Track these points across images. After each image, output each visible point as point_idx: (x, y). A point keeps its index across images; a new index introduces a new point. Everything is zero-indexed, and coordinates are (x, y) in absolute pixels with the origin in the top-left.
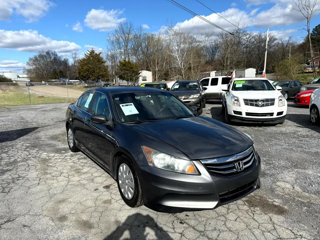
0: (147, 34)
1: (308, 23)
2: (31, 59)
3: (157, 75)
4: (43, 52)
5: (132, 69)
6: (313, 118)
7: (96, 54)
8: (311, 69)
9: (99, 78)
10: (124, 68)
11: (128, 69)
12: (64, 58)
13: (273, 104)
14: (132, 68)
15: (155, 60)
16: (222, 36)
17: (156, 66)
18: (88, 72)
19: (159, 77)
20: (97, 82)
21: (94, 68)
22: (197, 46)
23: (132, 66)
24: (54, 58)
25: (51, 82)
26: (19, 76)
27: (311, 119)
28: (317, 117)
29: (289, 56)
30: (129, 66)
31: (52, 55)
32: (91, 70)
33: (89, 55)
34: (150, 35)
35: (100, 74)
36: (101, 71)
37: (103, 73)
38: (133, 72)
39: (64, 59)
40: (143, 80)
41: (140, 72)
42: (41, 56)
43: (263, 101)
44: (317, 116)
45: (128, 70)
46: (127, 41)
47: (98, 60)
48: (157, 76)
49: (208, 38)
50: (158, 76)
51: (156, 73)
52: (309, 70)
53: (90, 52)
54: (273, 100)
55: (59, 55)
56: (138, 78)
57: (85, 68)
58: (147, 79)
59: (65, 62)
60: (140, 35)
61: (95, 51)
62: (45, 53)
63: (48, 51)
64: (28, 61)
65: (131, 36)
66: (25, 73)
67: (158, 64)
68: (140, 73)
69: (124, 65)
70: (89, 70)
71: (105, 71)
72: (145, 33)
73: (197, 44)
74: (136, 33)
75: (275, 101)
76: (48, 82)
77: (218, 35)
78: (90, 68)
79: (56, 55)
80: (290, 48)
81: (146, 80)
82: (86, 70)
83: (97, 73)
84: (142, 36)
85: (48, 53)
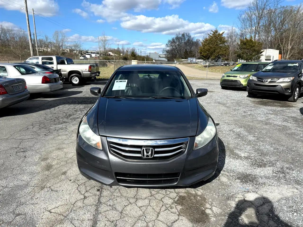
2: (170, 41)
3: (288, 53)
4: (179, 34)
5: (253, 47)
7: (219, 34)
9: (219, 58)
10: (244, 46)
11: (249, 47)
12: (196, 38)
15: (289, 37)
17: (289, 44)
18: (209, 52)
19: (292, 56)
20: (217, 61)
21: (215, 48)
23: (254, 44)
24: (188, 39)
25: (182, 61)
26: (160, 56)
30: (251, 44)
31: (186, 37)
32: (211, 50)
33: (212, 35)
35: (220, 53)
36: (221, 51)
37: (223, 52)
38: (254, 50)
39: (197, 40)
40: (266, 60)
41: (262, 51)
42: (177, 38)
45: (248, 49)
46: (260, 17)
47: (220, 39)
48: (288, 55)
50: (290, 55)
51: (287, 52)
53: (213, 32)
55: (192, 36)
56: (259, 58)
57: (206, 48)
59: (196, 43)
61: (218, 31)
62: (181, 36)
63: (184, 33)
64: (167, 42)
65: (265, 12)
66: (164, 53)
67: (292, 40)
69: (245, 44)
70: (209, 49)
71: (225, 51)
76: (179, 61)
78: (211, 48)
79: (190, 37)
81: (270, 60)
82: (207, 50)
83: (217, 52)
85: (183, 35)
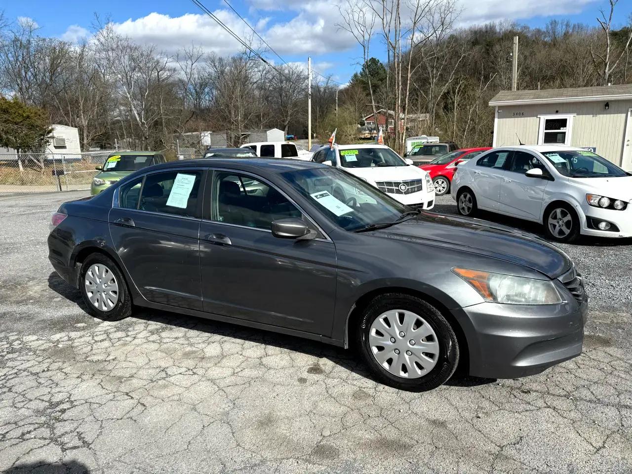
0: (48, 40)
1: (364, 55)
3: (85, 135)
5: (29, 120)
6: (463, 208)
8: (368, 133)
11: (18, 119)
13: (420, 189)
14: (28, 117)
16: (213, 61)
19: (93, 139)
22: (167, 79)
23: (27, 114)
27: (461, 211)
28: (471, 207)
29: (336, 110)
30: (20, 112)
34: (55, 43)
38: (32, 127)
40: (56, 147)
41: (50, 128)
43: (406, 183)
44: (472, 204)
45: (16, 124)
48: (85, 138)
49: (192, 65)
50: (90, 138)
52: (365, 134)
54: (419, 181)
56: (46, 143)
58: (66, 145)
60: (29, 42)
68: (50, 132)
72: (42, 37)
73: (165, 74)
74: (17, 34)
75: (422, 183)
77: (205, 60)
80: (337, 96)
81: (64, 147)
84: (34, 43)
